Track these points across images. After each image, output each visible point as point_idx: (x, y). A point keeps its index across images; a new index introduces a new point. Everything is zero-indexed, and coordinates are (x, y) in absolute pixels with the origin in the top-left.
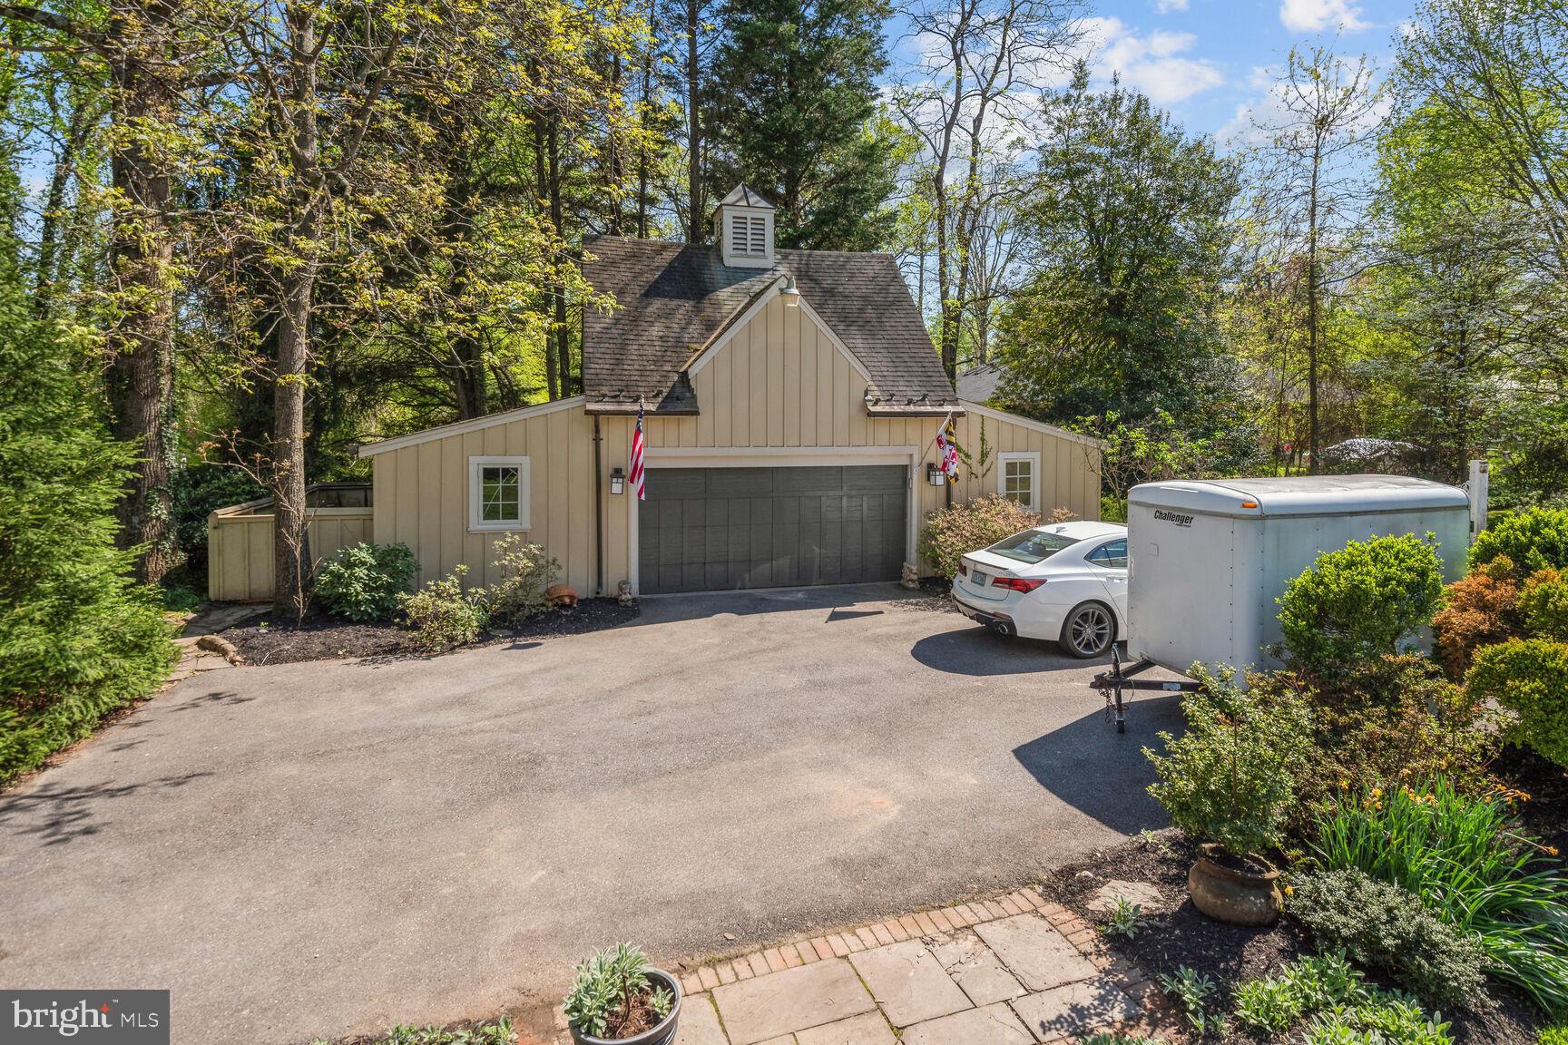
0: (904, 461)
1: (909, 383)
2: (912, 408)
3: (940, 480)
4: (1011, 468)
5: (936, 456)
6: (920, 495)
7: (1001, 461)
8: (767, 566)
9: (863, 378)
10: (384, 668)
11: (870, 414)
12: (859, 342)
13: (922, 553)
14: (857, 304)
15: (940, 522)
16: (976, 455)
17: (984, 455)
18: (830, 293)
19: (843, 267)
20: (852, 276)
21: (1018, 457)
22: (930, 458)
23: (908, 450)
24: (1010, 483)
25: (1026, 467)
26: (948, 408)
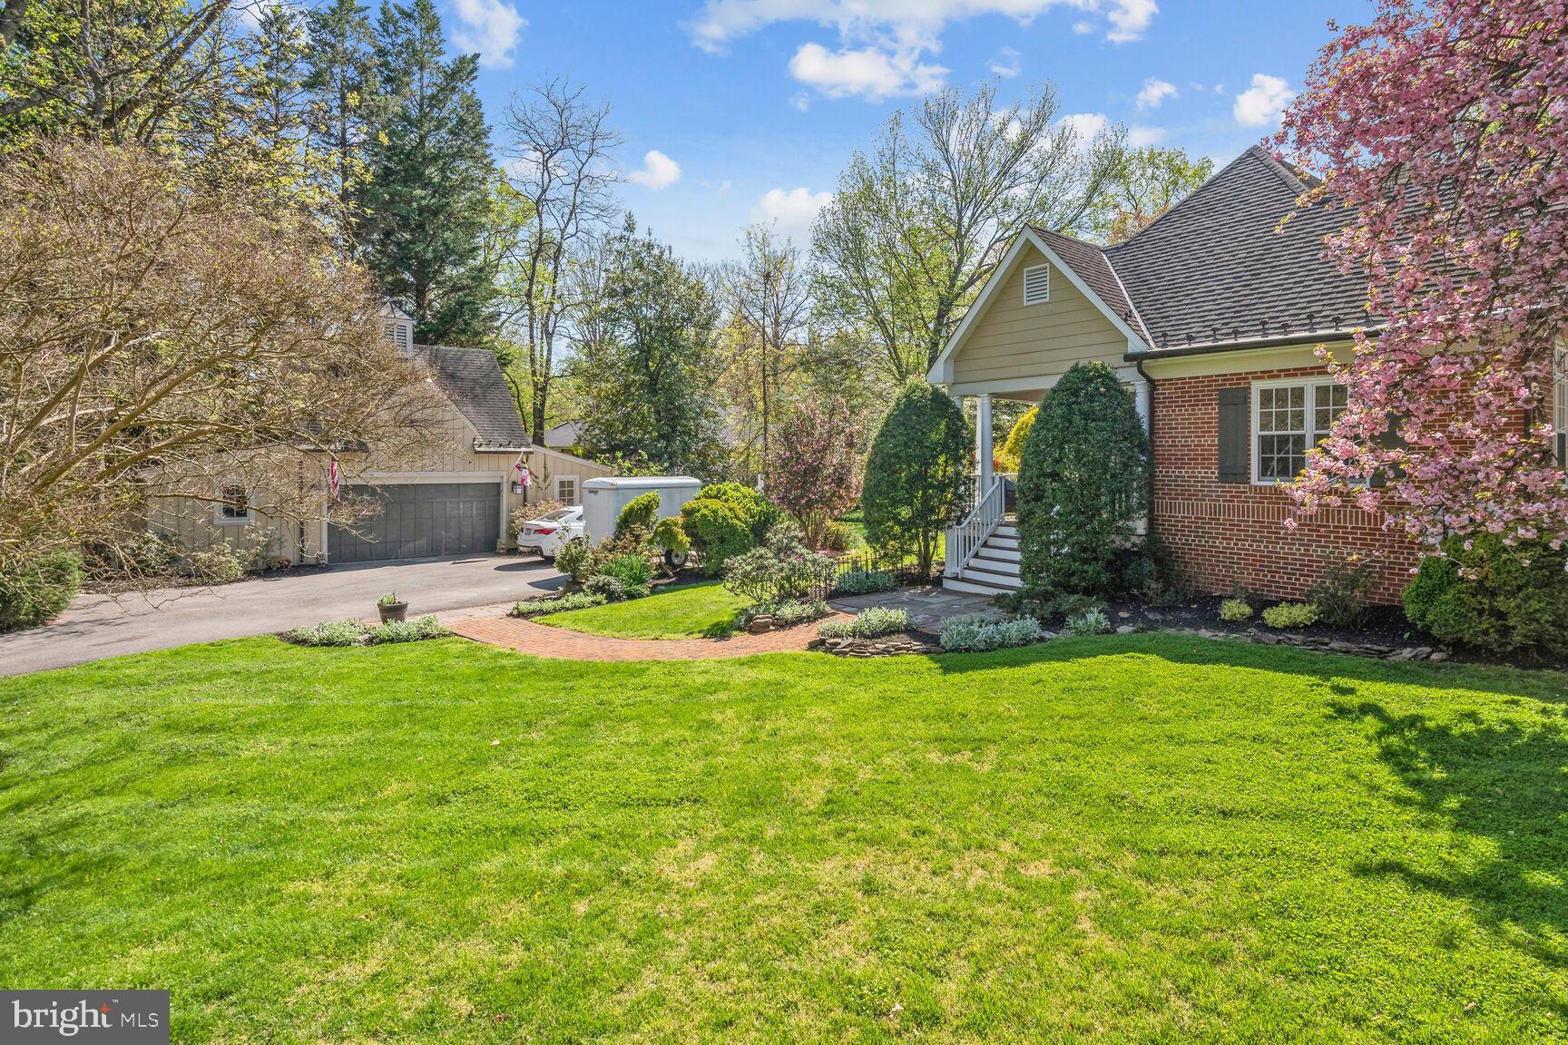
0: (497, 481)
1: (501, 435)
2: (502, 449)
3: (519, 491)
4: (562, 484)
5: (516, 476)
6: (506, 499)
7: (556, 480)
8: (411, 545)
9: (472, 431)
10: (199, 599)
11: (476, 452)
12: (470, 408)
13: (508, 532)
14: (470, 384)
15: (517, 513)
16: (541, 477)
17: (546, 477)
18: (452, 376)
19: (460, 359)
20: (466, 366)
21: (566, 478)
22: (514, 478)
23: (501, 473)
24: (562, 493)
25: (571, 483)
26: (523, 449)
